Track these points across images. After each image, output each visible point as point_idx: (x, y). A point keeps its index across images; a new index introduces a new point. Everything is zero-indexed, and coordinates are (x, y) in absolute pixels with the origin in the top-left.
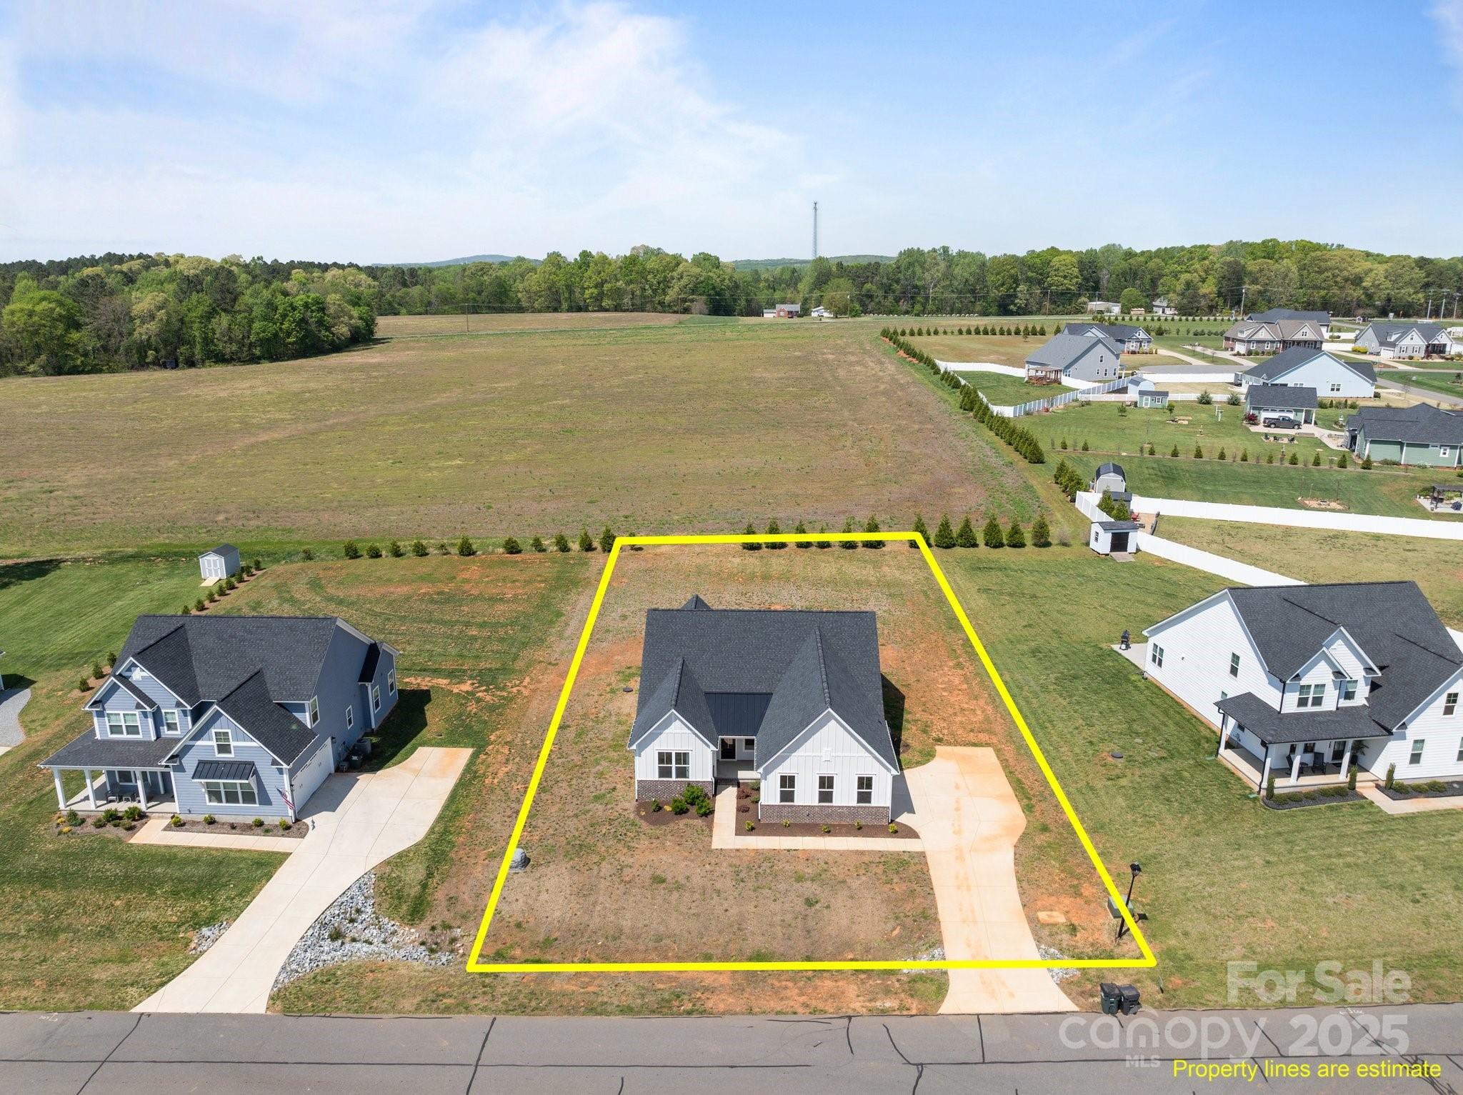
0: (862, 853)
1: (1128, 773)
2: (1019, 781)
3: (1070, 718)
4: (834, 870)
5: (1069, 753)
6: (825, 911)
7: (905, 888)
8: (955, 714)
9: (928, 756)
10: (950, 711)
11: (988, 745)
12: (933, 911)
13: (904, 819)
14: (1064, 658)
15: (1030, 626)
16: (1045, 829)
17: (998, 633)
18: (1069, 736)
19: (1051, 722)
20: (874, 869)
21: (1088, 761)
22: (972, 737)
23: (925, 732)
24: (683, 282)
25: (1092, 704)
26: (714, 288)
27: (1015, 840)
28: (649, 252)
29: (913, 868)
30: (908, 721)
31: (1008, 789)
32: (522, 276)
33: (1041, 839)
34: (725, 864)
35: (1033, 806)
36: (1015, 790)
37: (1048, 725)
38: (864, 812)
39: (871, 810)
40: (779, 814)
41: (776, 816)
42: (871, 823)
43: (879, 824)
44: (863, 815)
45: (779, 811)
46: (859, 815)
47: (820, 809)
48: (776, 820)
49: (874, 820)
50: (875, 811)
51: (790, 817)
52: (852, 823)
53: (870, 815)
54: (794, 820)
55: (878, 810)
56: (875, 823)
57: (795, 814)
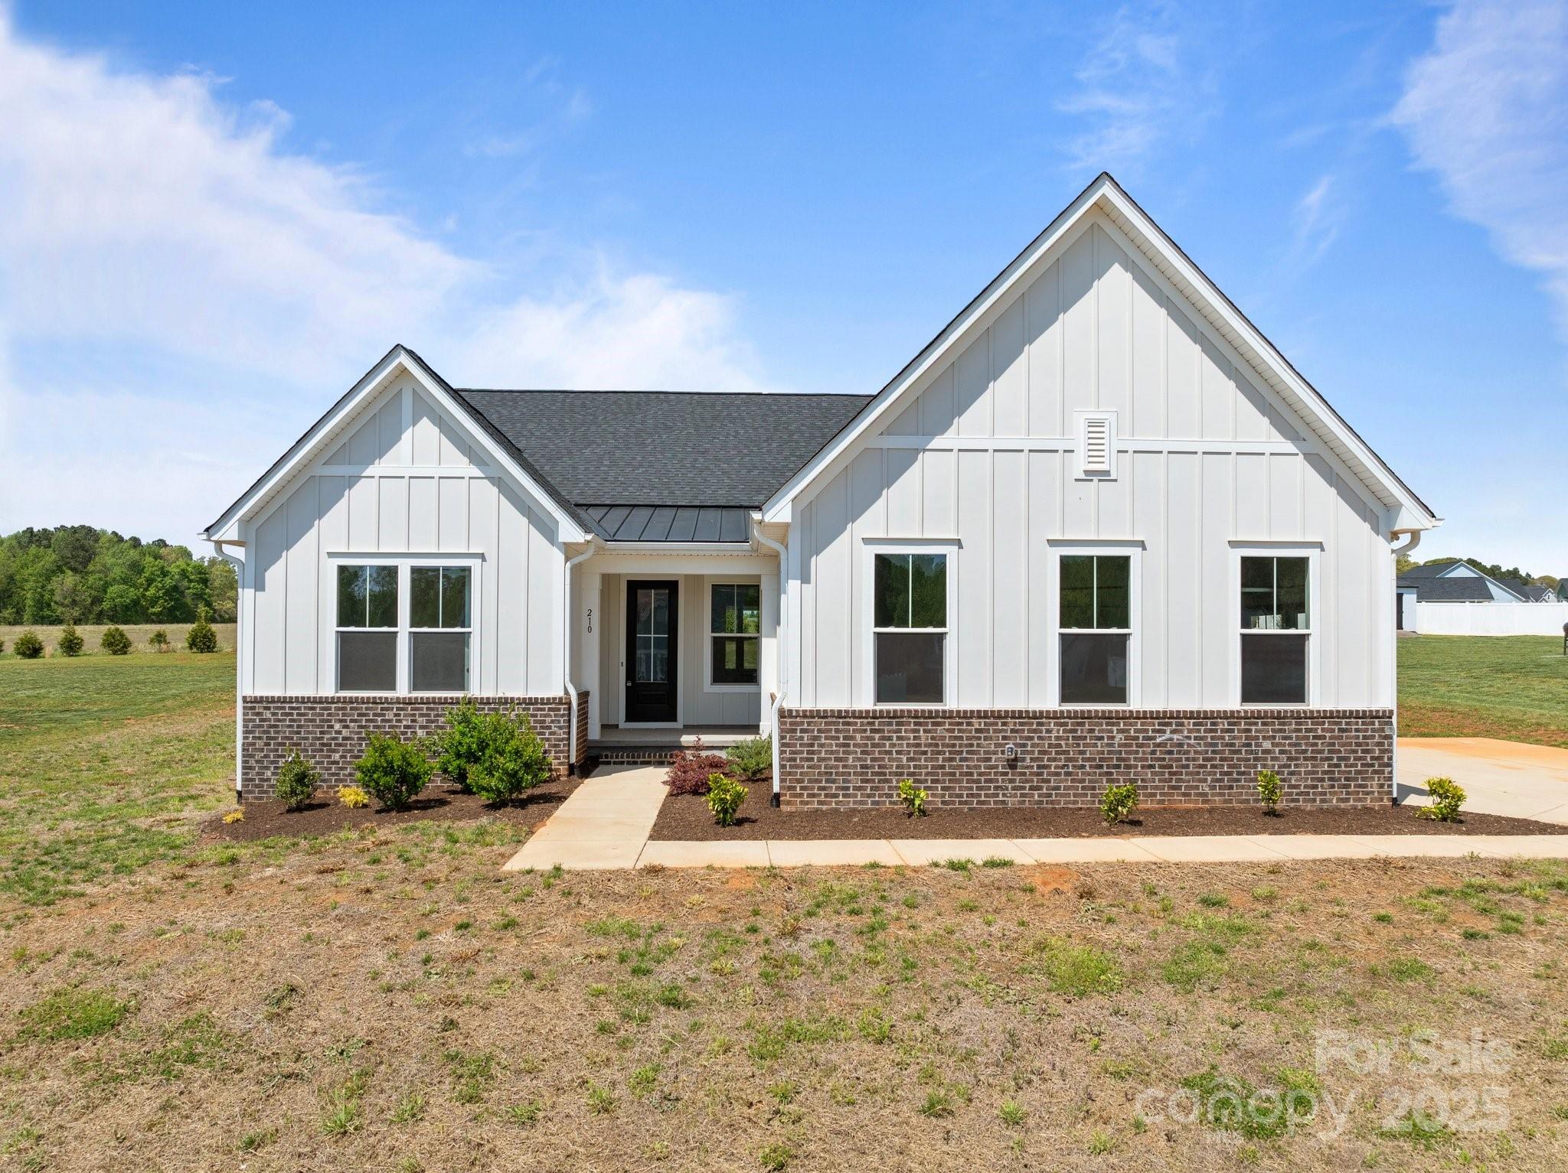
38: (1277, 745)
39: (1308, 730)
40: (873, 760)
41: (859, 770)
42: (1314, 800)
43: (1352, 802)
44: (1273, 759)
45: (874, 745)
46: (1256, 759)
47: (1071, 731)
48: (855, 796)
49: (1327, 783)
50: (1330, 738)
51: (927, 774)
52: (1225, 801)
53: (1305, 759)
54: (943, 789)
55: (1341, 730)
56: (1331, 801)
57: (951, 760)
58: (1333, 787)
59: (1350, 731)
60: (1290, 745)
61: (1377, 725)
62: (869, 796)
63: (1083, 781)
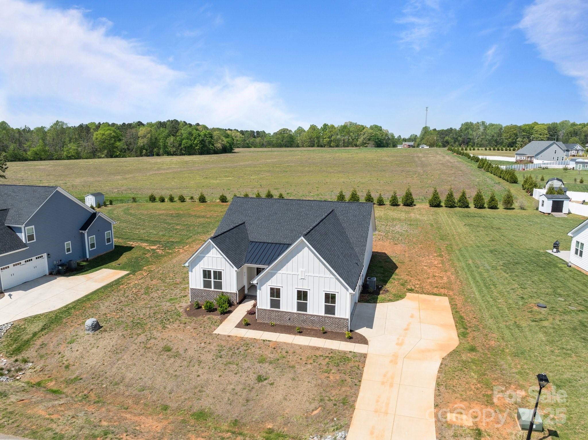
0: (318, 349)
1: (551, 318)
2: (461, 317)
3: (508, 284)
4: (290, 358)
5: (504, 303)
6: (269, 387)
7: (338, 378)
8: (428, 278)
9: (399, 297)
10: (425, 276)
11: (445, 295)
12: (353, 399)
13: (363, 331)
14: (511, 254)
15: (493, 241)
16: (473, 349)
17: (471, 242)
18: (506, 293)
19: (495, 285)
20: (320, 361)
21: (518, 309)
22: (435, 290)
23: (403, 285)
24: (365, 136)
25: (527, 277)
26: (378, 139)
27: (445, 354)
28: (351, 123)
29: (351, 364)
30: (394, 279)
31: (451, 321)
32: (300, 134)
33: (466, 356)
34: (215, 344)
35: (468, 333)
36: (456, 322)
37: (492, 287)
39: (335, 320)
41: (268, 317)
42: (335, 330)
43: (341, 331)
45: (270, 314)
46: (326, 323)
47: (298, 315)
48: (267, 321)
49: (337, 328)
51: (277, 319)
53: (334, 324)
54: (279, 321)
55: (340, 320)
56: (338, 331)
57: (281, 318)
60: (331, 321)
61: (345, 320)
63: (299, 323)
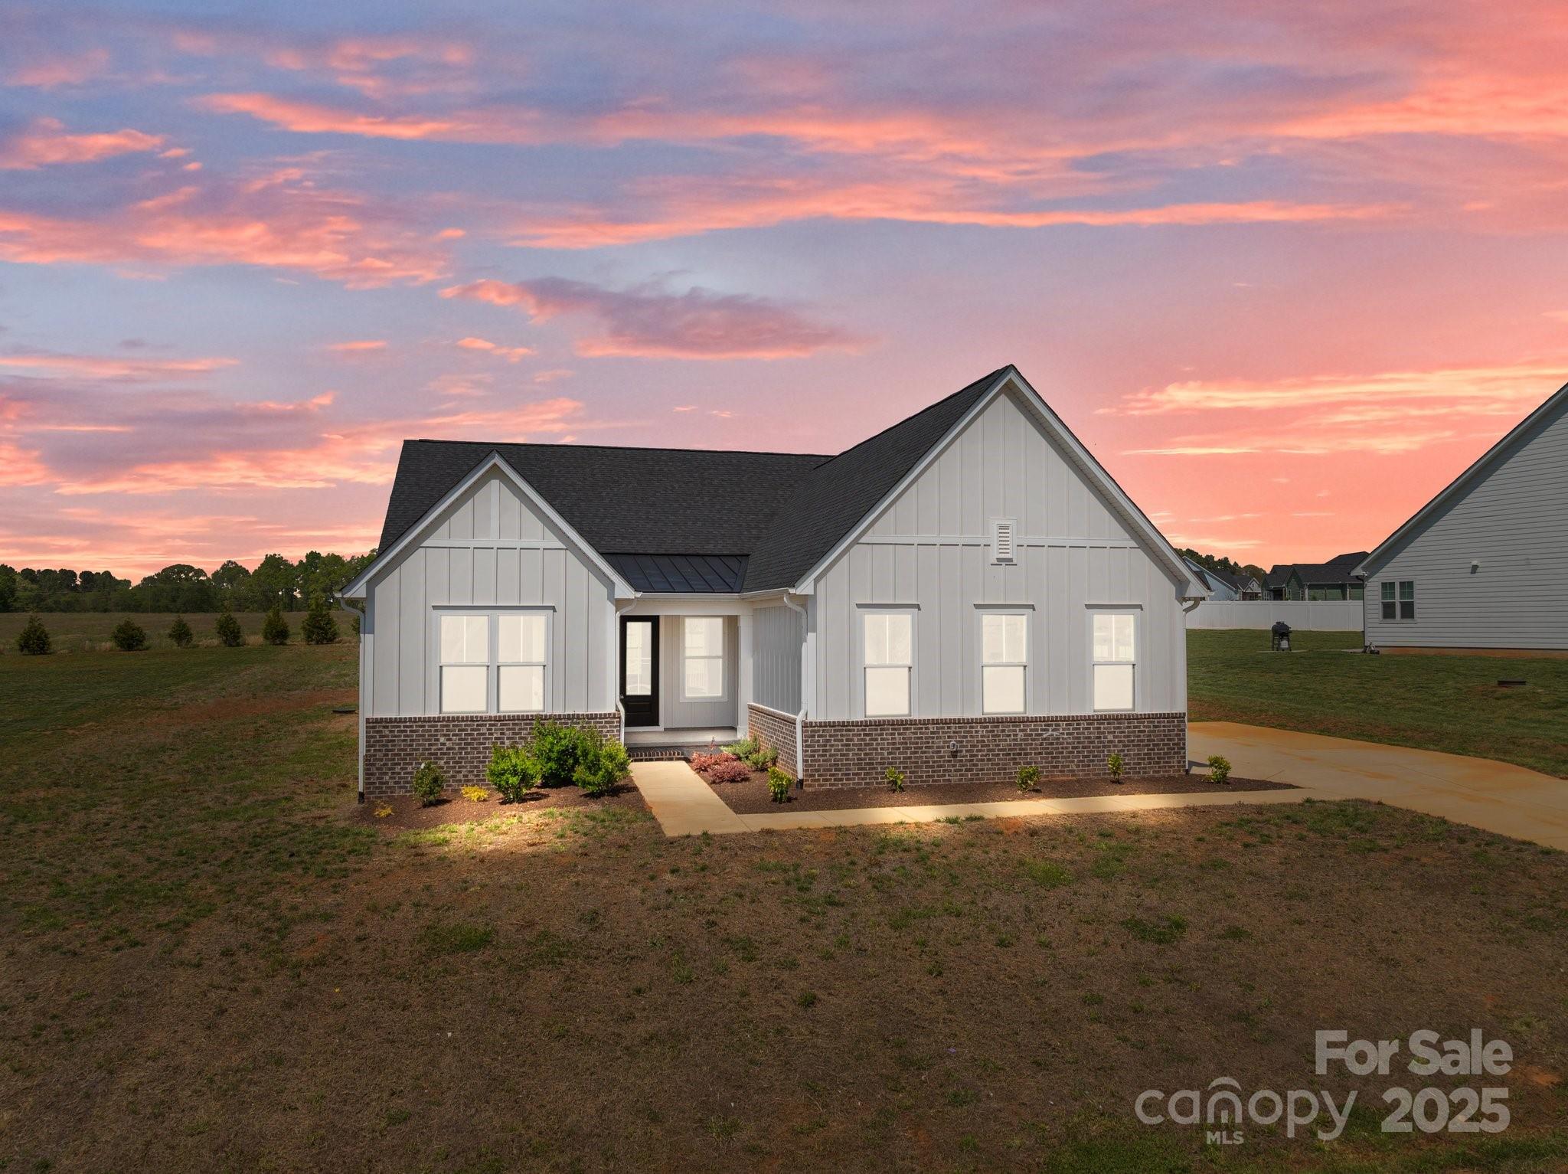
38: (1117, 737)
39: (1135, 727)
40: (865, 754)
41: (856, 762)
42: (1139, 772)
43: (1162, 773)
44: (1114, 746)
45: (866, 745)
46: (1104, 747)
47: (990, 732)
48: (854, 779)
49: (1146, 761)
50: (1148, 732)
51: (900, 763)
52: (1085, 775)
53: (1134, 746)
54: (910, 772)
55: (1155, 727)
56: (1149, 772)
57: (916, 753)
58: (1150, 763)
59: (1160, 727)
60: (1124, 737)
61: (1176, 723)
62: (863, 779)
63: (998, 764)
